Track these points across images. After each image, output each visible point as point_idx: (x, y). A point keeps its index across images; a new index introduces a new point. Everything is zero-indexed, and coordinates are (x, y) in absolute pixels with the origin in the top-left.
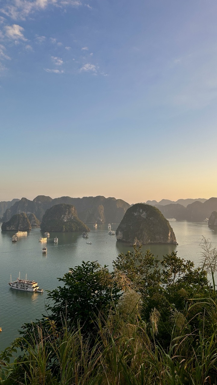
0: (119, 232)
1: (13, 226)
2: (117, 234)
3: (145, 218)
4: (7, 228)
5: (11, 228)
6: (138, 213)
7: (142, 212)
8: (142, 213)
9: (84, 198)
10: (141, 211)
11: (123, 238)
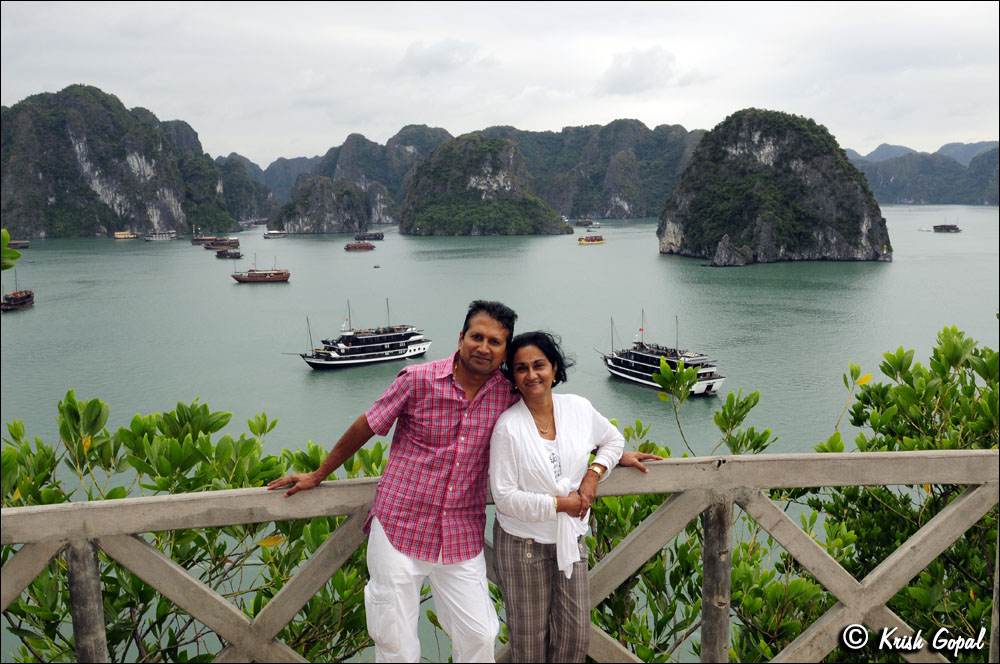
0: (671, 227)
2: (660, 233)
3: (771, 164)
5: (297, 227)
6: (743, 148)
7: (761, 141)
8: (760, 146)
9: (566, 130)
10: (756, 138)
11: (684, 245)
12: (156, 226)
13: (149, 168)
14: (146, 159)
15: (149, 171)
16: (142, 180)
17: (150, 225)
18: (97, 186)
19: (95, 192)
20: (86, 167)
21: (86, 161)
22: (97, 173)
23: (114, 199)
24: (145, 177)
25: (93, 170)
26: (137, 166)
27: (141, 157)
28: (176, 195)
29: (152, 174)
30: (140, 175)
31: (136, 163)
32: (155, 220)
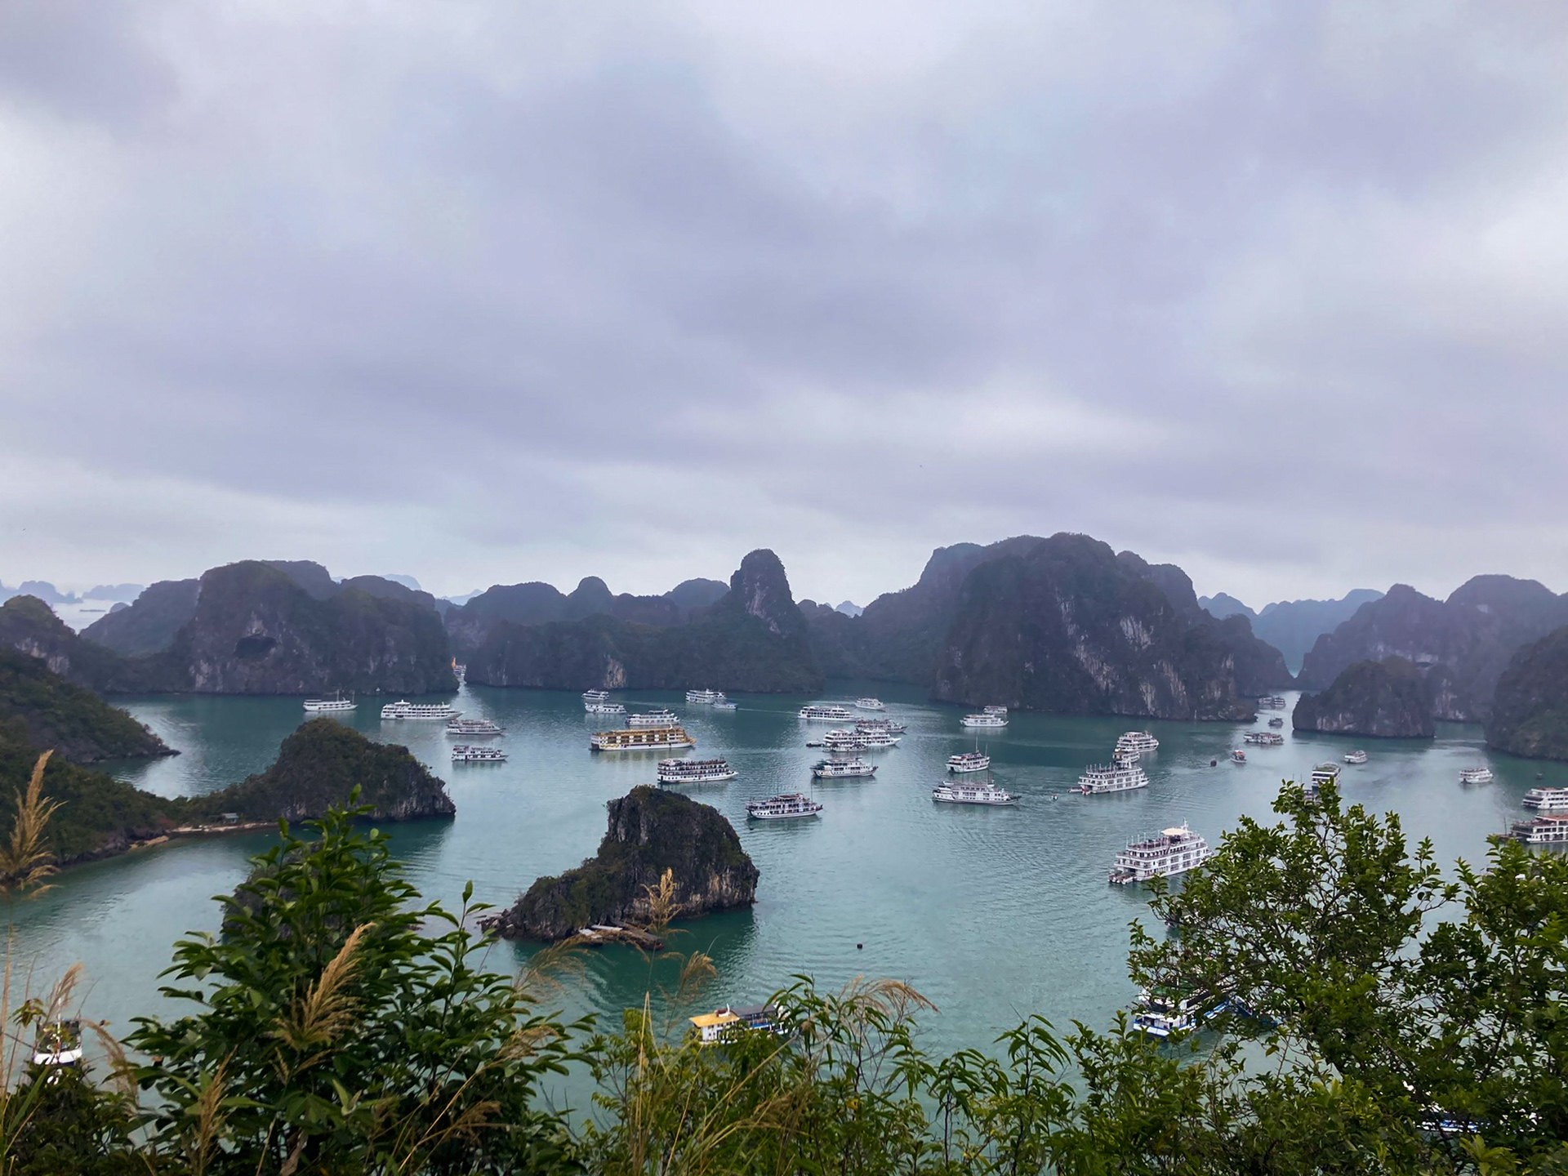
1: (1348, 715)
4: (1319, 721)
12: (1149, 706)
13: (1146, 635)
14: (1143, 625)
15: (1145, 638)
16: (1136, 649)
17: (1144, 705)
18: (1082, 654)
19: (1078, 659)
20: (1071, 631)
21: (1071, 623)
22: (1083, 637)
23: (1101, 669)
24: (1140, 647)
25: (1079, 632)
26: (1131, 631)
27: (1138, 623)
28: (1176, 670)
29: (1149, 643)
30: (1134, 642)
31: (1129, 627)
32: (1149, 699)
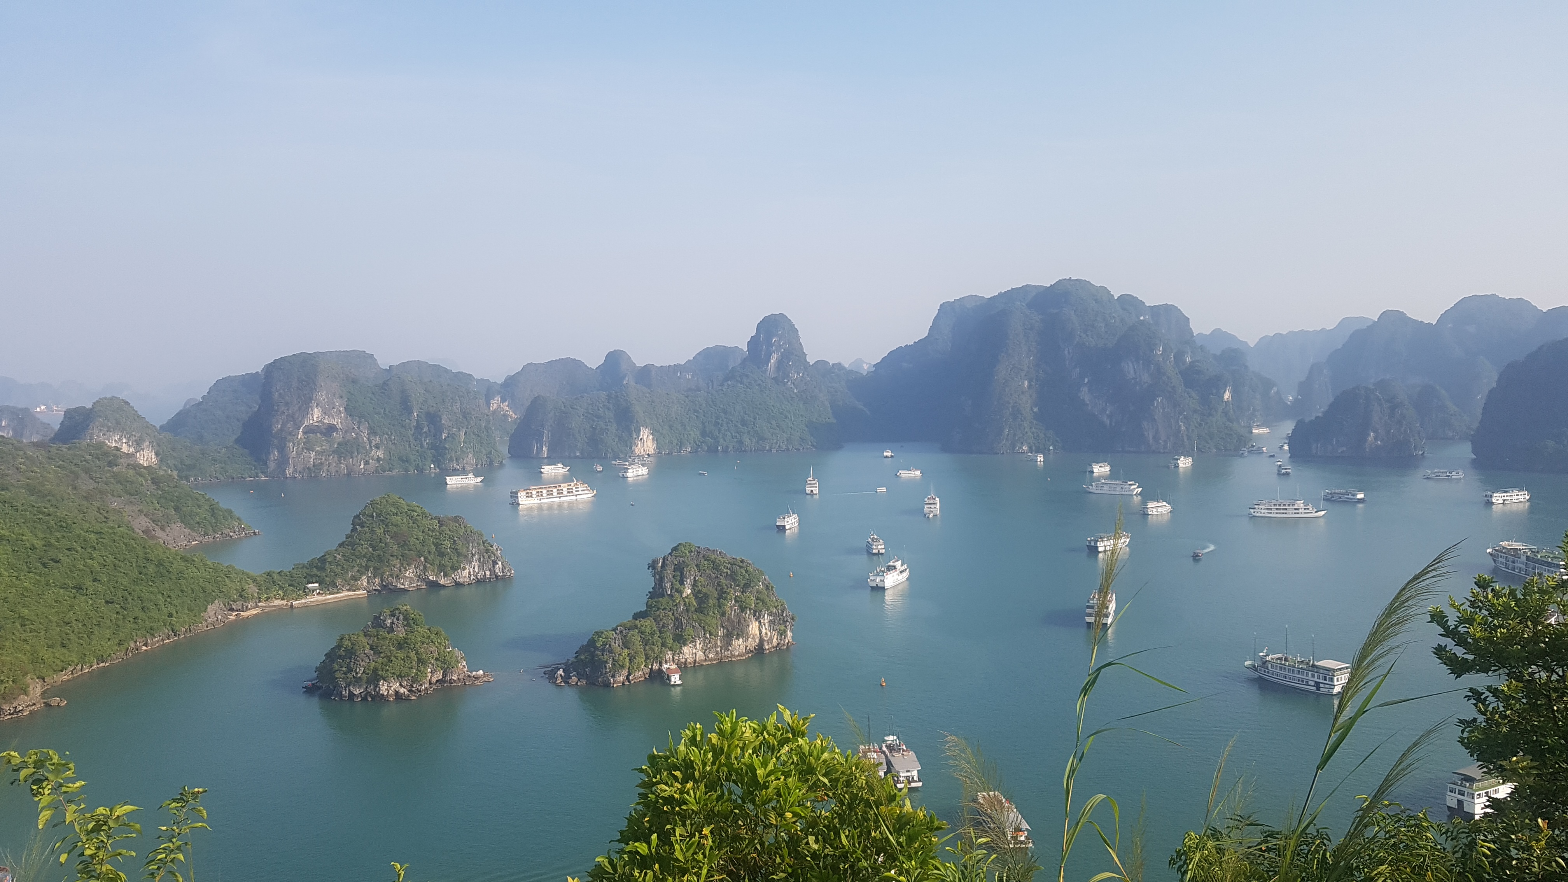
4: (1314, 446)
12: (1151, 442)
13: (1146, 374)
14: (1143, 365)
15: (1146, 378)
16: (1137, 388)
18: (1085, 394)
19: (1083, 401)
20: (1074, 374)
21: (1075, 367)
22: (1086, 380)
23: (1104, 409)
24: (1141, 386)
25: (1082, 376)
26: (1132, 371)
27: (1138, 363)
28: (1176, 405)
29: (1149, 381)
30: (1136, 382)
31: (1130, 368)
